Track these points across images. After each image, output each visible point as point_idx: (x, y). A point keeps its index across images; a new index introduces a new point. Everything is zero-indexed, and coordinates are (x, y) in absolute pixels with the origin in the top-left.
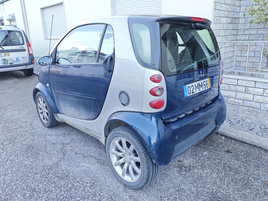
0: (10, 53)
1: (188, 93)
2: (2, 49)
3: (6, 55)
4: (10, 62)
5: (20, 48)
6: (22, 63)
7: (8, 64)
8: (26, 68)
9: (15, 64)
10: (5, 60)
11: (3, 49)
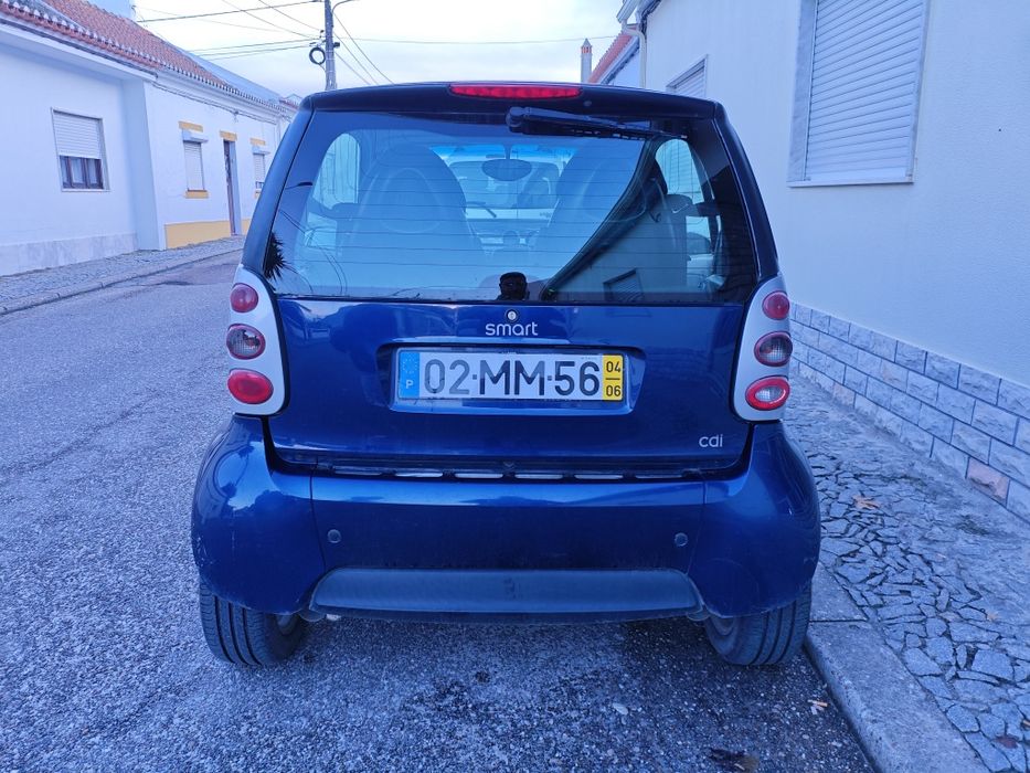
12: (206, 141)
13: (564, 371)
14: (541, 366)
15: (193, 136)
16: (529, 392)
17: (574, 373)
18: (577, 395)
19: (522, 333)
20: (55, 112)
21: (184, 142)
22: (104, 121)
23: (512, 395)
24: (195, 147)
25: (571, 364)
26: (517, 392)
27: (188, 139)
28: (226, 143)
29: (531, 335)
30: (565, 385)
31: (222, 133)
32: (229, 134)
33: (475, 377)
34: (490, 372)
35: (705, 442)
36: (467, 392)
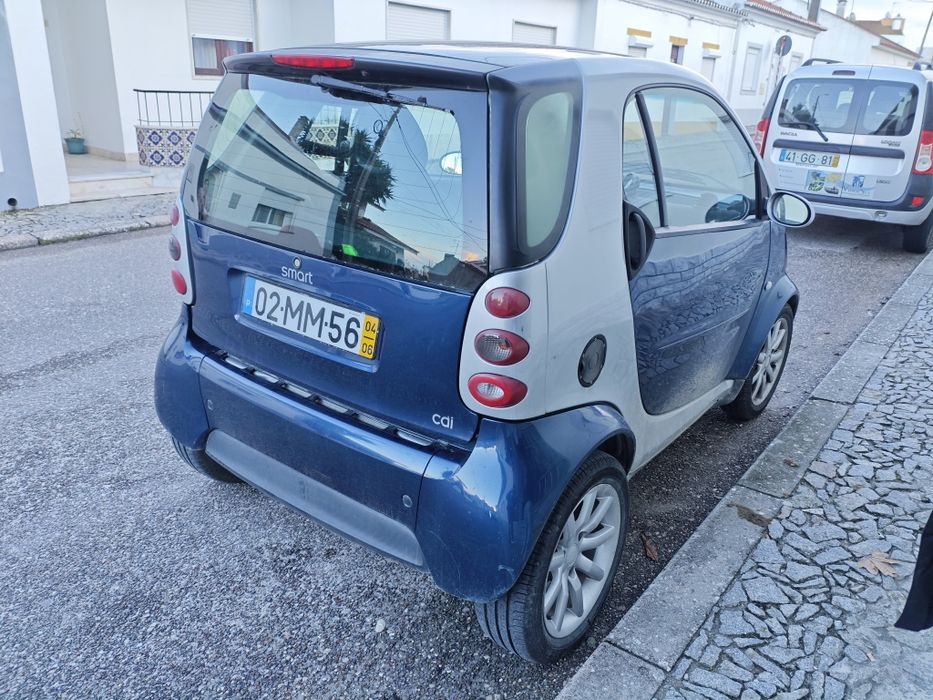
0: (843, 158)
1: (257, 307)
2: (821, 140)
3: (828, 160)
4: (831, 186)
5: (886, 146)
6: (871, 198)
7: (823, 192)
8: (877, 220)
9: (843, 196)
10: (818, 175)
11: (826, 140)
12: (651, 46)
13: (337, 320)
14: (322, 312)
15: (638, 42)
16: (312, 332)
17: (342, 323)
18: (341, 345)
19: (303, 280)
20: (517, 23)
21: (630, 47)
22: (558, 30)
23: (301, 332)
24: (642, 52)
25: (342, 316)
26: (305, 331)
27: (633, 44)
28: (676, 48)
29: (308, 283)
30: (335, 335)
31: (672, 38)
32: (680, 39)
33: (282, 309)
34: (291, 309)
35: (437, 419)
36: (276, 320)
